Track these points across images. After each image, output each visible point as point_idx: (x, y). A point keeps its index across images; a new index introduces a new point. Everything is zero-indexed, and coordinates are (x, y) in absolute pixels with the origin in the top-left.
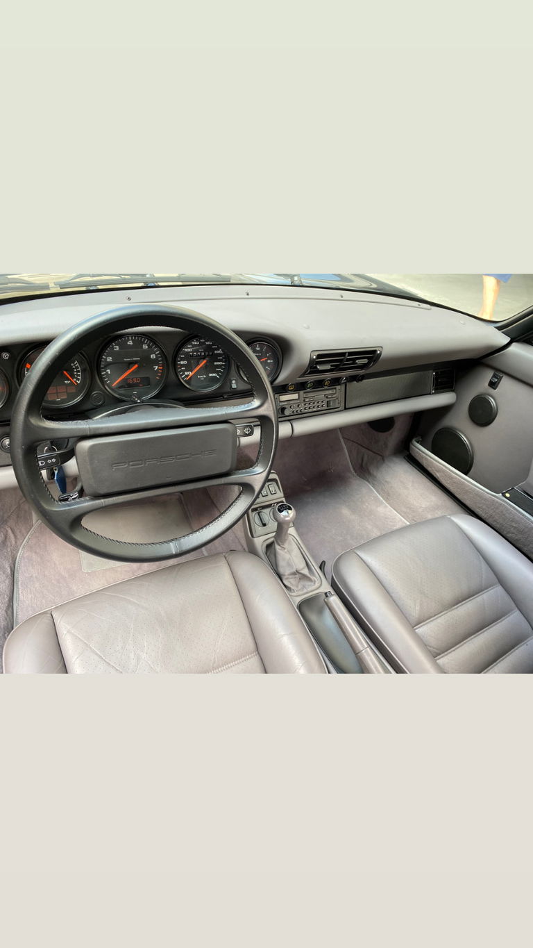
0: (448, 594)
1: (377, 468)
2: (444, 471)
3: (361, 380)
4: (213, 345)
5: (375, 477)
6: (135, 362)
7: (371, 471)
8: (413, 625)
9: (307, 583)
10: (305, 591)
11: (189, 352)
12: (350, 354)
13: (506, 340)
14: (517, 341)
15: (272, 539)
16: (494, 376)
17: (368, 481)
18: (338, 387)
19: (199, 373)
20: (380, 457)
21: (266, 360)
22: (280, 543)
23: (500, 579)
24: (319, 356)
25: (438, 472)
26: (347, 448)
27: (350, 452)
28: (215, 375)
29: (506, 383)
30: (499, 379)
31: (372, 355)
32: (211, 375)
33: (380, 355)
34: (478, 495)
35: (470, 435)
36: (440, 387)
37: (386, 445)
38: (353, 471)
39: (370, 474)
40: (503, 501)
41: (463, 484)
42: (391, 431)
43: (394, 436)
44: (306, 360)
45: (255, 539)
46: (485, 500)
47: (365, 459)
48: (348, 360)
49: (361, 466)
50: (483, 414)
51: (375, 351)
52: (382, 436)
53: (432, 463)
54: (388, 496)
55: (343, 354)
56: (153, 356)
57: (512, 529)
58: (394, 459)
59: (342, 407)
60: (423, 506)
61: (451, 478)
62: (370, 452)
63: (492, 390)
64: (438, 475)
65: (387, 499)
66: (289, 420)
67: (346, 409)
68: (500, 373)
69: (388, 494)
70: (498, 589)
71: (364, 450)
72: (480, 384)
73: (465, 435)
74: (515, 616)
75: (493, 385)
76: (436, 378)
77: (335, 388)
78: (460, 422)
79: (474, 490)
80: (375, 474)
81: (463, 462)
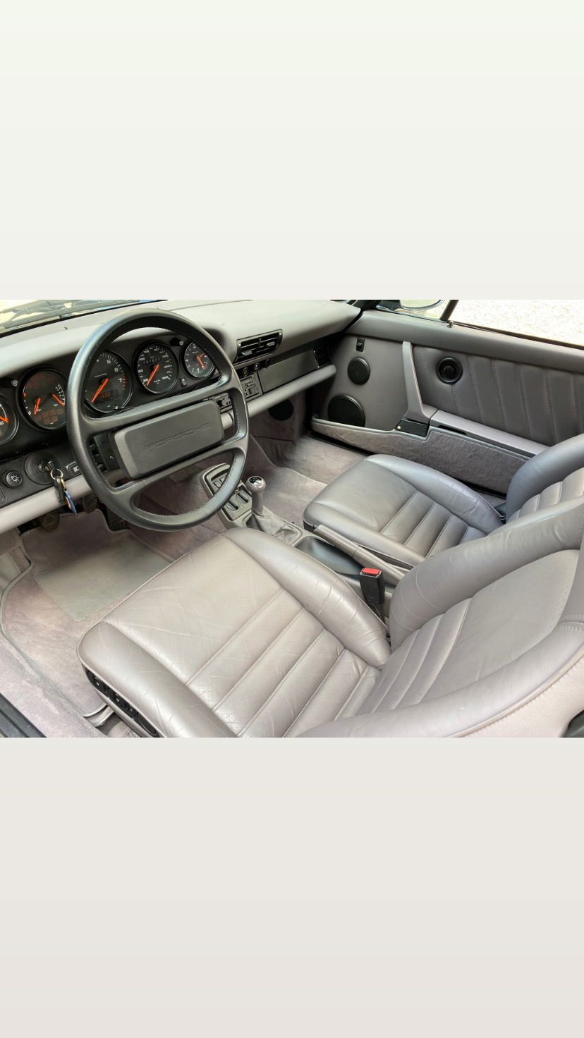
0: (389, 507)
1: (292, 452)
2: (346, 432)
3: (268, 366)
4: (160, 350)
5: (293, 461)
6: (105, 377)
7: (288, 458)
8: (380, 530)
9: (292, 536)
10: (293, 541)
11: (143, 361)
12: (264, 338)
13: (358, 310)
14: (365, 310)
15: (250, 515)
16: (358, 341)
17: (288, 467)
18: (252, 376)
19: (154, 379)
20: (291, 443)
21: (203, 356)
22: (259, 513)
23: (418, 488)
24: (243, 344)
25: (341, 435)
26: (260, 444)
27: (264, 447)
28: (166, 377)
29: (368, 344)
30: (363, 342)
31: (276, 337)
32: (163, 378)
33: (282, 336)
34: (378, 438)
35: (357, 395)
36: (324, 362)
37: (292, 430)
38: (272, 463)
39: (287, 460)
40: (399, 434)
41: (364, 435)
42: (292, 417)
43: (297, 419)
44: (235, 349)
45: (235, 521)
46: (385, 439)
47: (279, 449)
48: (262, 344)
49: (278, 457)
50: (359, 374)
51: (278, 333)
52: (287, 423)
53: (335, 429)
54: (309, 473)
55: (257, 340)
56: (116, 370)
57: (410, 453)
58: (302, 440)
59: (261, 393)
60: (340, 467)
61: (354, 434)
62: (281, 441)
63: (361, 353)
64: (343, 438)
65: (309, 475)
66: (226, 412)
67: (264, 393)
68: (362, 337)
69: (309, 471)
70: (419, 494)
71: (275, 442)
72: (350, 351)
73: (352, 397)
74: (436, 507)
75: (360, 348)
76: (317, 354)
77: (251, 377)
78: (345, 388)
79: (374, 435)
80: (292, 458)
81: (357, 417)
